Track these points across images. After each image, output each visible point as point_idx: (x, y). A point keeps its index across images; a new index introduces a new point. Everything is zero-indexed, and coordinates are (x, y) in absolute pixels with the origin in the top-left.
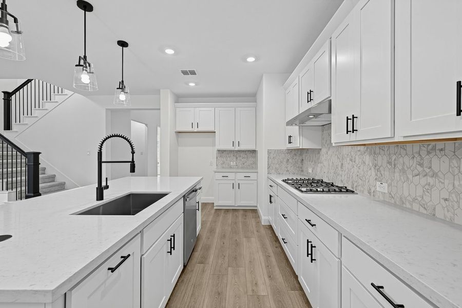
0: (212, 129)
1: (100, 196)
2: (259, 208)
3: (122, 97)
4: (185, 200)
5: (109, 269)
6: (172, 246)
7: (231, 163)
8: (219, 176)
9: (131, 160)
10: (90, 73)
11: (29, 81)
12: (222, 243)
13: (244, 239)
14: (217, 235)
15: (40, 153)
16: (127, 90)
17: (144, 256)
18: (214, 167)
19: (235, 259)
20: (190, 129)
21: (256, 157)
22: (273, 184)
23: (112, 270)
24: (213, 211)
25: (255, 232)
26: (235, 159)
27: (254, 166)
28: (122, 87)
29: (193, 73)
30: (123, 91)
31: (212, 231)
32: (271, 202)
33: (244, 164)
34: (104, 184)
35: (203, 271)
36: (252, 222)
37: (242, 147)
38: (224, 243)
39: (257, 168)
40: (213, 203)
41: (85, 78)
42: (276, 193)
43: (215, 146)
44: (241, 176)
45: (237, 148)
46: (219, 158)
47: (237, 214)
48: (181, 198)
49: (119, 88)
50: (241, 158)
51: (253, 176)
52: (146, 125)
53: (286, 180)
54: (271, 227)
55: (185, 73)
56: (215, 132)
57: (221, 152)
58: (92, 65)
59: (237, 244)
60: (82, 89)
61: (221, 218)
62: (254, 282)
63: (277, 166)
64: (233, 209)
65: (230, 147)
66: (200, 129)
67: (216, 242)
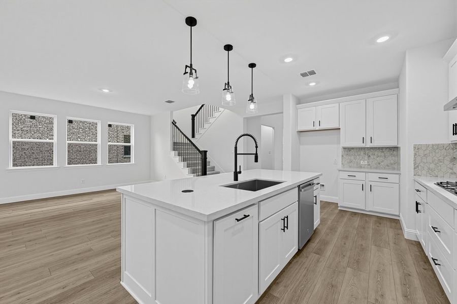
0: (336, 126)
1: (236, 179)
2: (402, 218)
3: (252, 106)
4: (299, 190)
5: (236, 219)
6: (286, 226)
7: (362, 161)
8: (345, 175)
9: (255, 153)
10: (231, 93)
11: (203, 106)
12: (343, 243)
13: (373, 246)
14: (338, 233)
15: (207, 151)
16: (255, 101)
17: (261, 223)
18: (340, 166)
19: (358, 263)
20: (312, 128)
21: (398, 156)
22: (420, 188)
23: (238, 220)
24: (337, 211)
25: (392, 244)
26: (366, 157)
27: (395, 166)
28: (252, 99)
29: (312, 73)
30: (252, 102)
31: (333, 229)
32: (417, 211)
33: (379, 163)
34: (238, 170)
35: (318, 261)
36: (388, 233)
37: (376, 144)
38: (345, 244)
39: (399, 169)
40: (337, 204)
41: (228, 97)
42: (425, 200)
43: (340, 144)
44: (374, 177)
45: (369, 145)
46: (345, 156)
47: (367, 219)
48: (295, 187)
49: (250, 100)
50: (375, 157)
51: (393, 178)
52: (273, 128)
53: (441, 183)
54: (418, 244)
55: (304, 75)
56: (340, 129)
57: (348, 149)
58: (232, 87)
59: (363, 249)
60: (227, 106)
61: (345, 219)
62: (380, 293)
63: (432, 166)
64: (362, 214)
65: (360, 144)
66: (323, 127)
67: (335, 240)
